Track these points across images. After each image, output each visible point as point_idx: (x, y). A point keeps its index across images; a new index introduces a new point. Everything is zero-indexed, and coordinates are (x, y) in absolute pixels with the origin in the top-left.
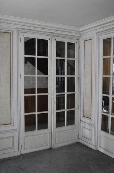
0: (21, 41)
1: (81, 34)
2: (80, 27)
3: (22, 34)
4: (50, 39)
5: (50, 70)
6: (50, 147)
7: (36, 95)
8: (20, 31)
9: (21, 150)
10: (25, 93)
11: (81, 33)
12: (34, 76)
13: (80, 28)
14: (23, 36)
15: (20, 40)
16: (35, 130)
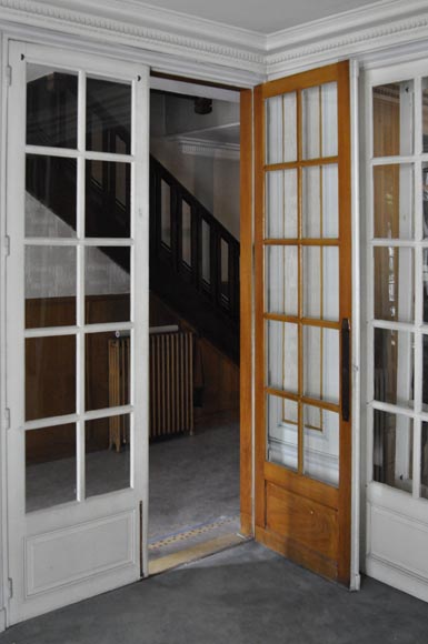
0: (10, 83)
1: (266, 64)
2: (268, 33)
3: (16, 50)
4: (139, 78)
5: (141, 214)
6: (142, 574)
7: (80, 330)
8: (6, 36)
9: (6, 605)
10: (29, 324)
11: (269, 59)
12: (67, 242)
13: (268, 36)
14: (23, 57)
15: (10, 76)
16: (74, 497)
